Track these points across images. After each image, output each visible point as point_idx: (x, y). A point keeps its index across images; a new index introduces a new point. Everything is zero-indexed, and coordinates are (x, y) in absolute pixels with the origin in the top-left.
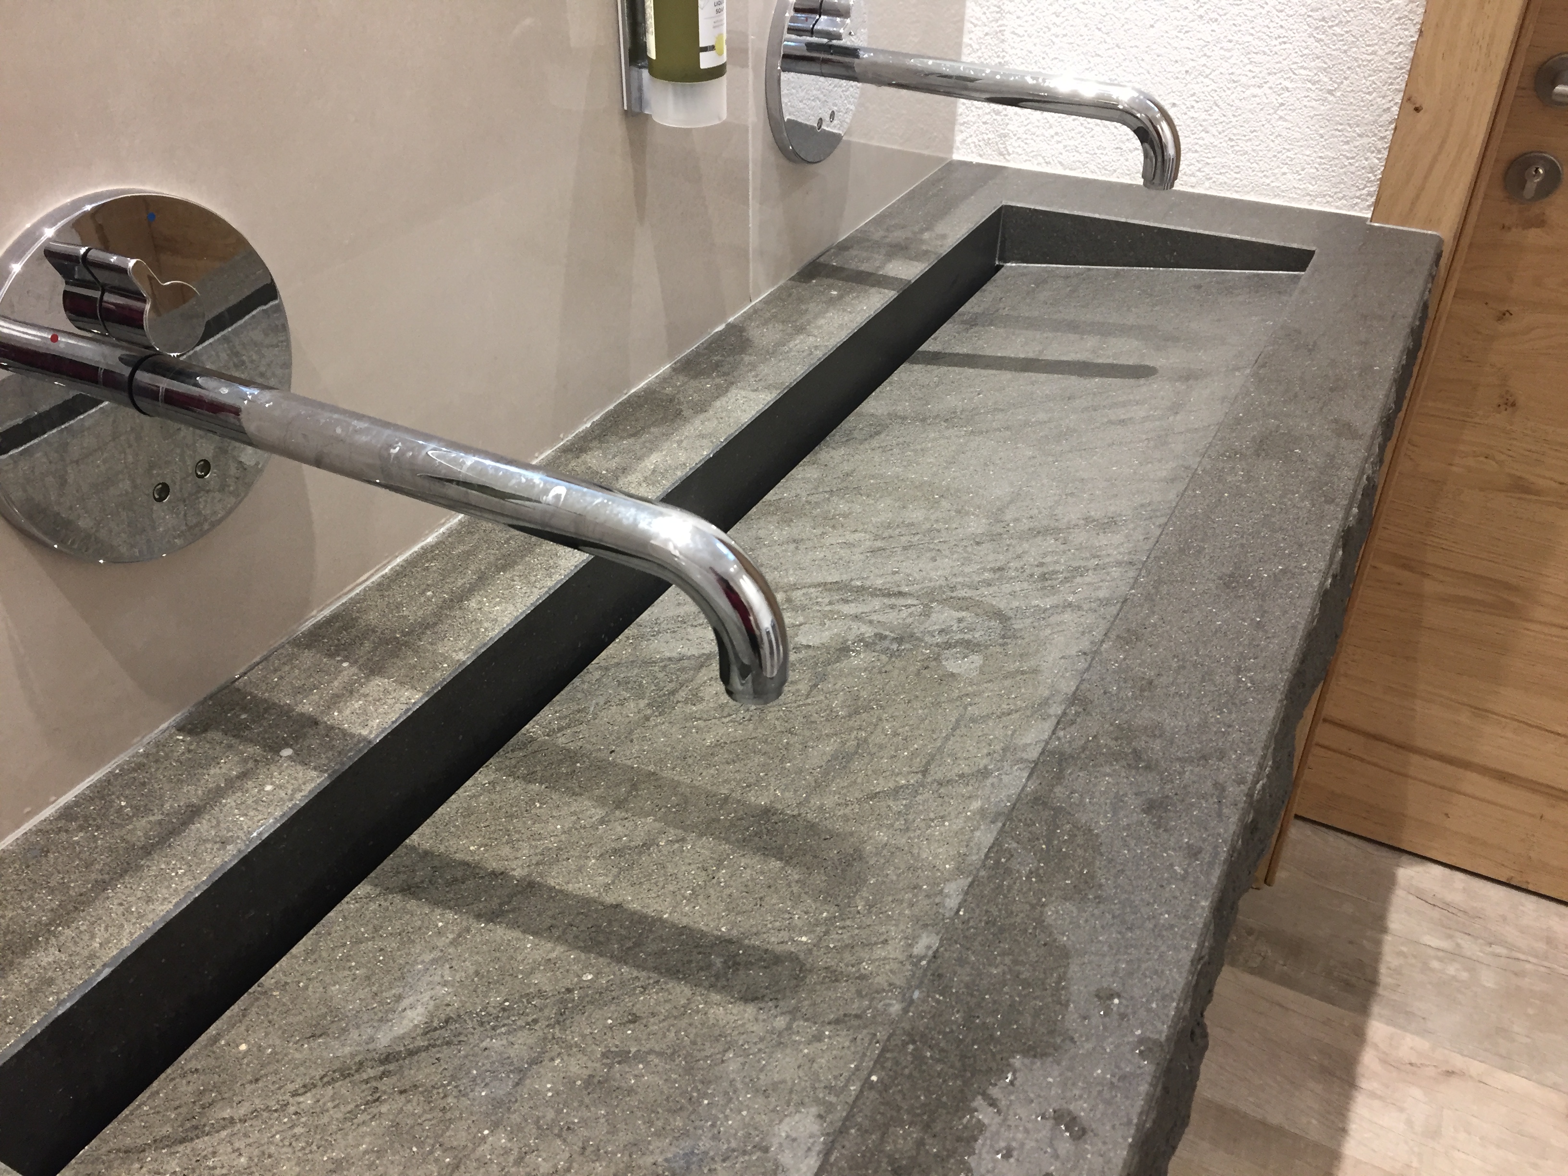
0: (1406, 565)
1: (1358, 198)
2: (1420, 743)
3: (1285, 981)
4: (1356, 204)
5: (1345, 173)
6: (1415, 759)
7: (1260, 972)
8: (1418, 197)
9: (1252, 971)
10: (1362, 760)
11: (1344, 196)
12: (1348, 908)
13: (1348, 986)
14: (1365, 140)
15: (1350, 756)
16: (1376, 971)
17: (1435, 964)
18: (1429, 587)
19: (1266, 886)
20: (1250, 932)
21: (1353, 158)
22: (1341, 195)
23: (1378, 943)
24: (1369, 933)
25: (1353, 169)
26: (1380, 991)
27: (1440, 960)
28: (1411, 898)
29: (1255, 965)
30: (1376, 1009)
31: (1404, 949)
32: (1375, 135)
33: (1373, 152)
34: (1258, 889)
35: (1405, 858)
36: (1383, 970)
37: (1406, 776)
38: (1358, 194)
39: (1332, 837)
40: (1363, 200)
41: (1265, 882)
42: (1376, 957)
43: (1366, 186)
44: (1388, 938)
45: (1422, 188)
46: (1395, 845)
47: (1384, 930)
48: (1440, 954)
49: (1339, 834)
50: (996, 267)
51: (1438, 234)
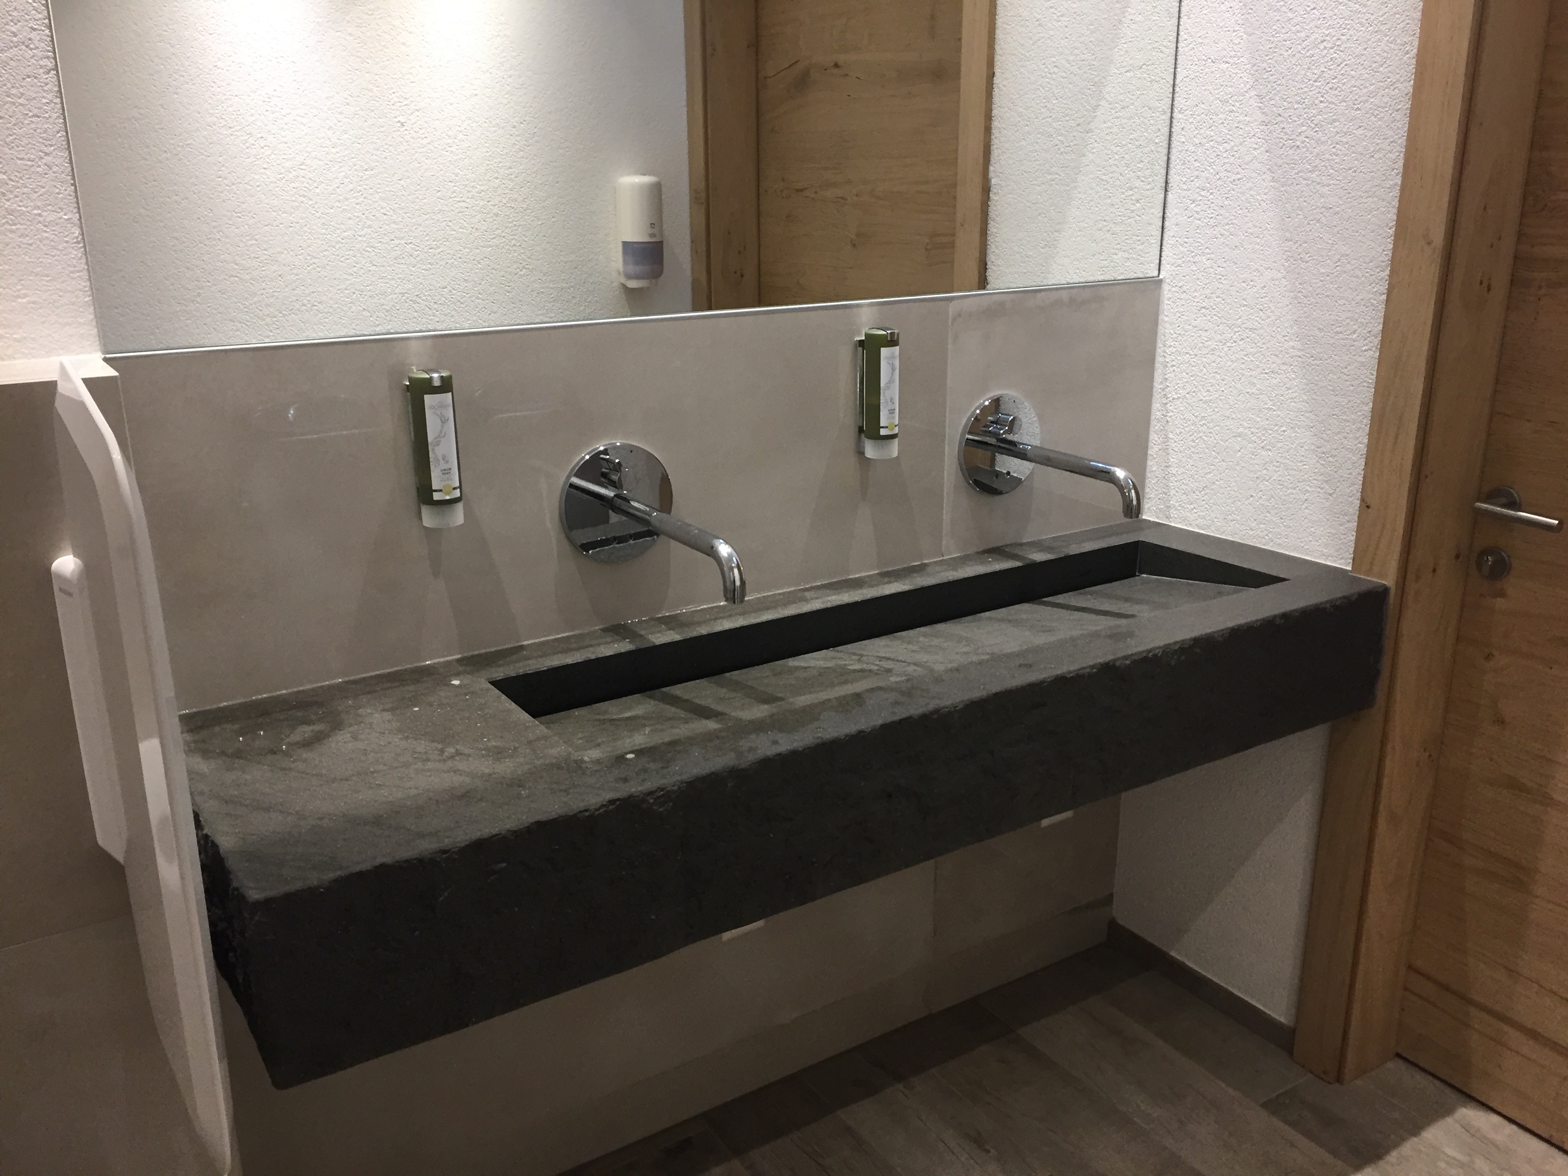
0: (1450, 840)
2: (1476, 996)
6: (1473, 1011)
8: (1373, 560)
12: (1397, 1116)
13: (1356, 1151)
18: (1469, 861)
19: (1334, 1083)
20: (1303, 1102)
24: (1401, 1133)
28: (1457, 1126)
31: (1423, 1149)
34: (1330, 1083)
35: (1472, 1104)
37: (1468, 1026)
41: (1338, 1080)
45: (1375, 554)
48: (1452, 1161)
50: (1134, 575)
51: (1386, 583)
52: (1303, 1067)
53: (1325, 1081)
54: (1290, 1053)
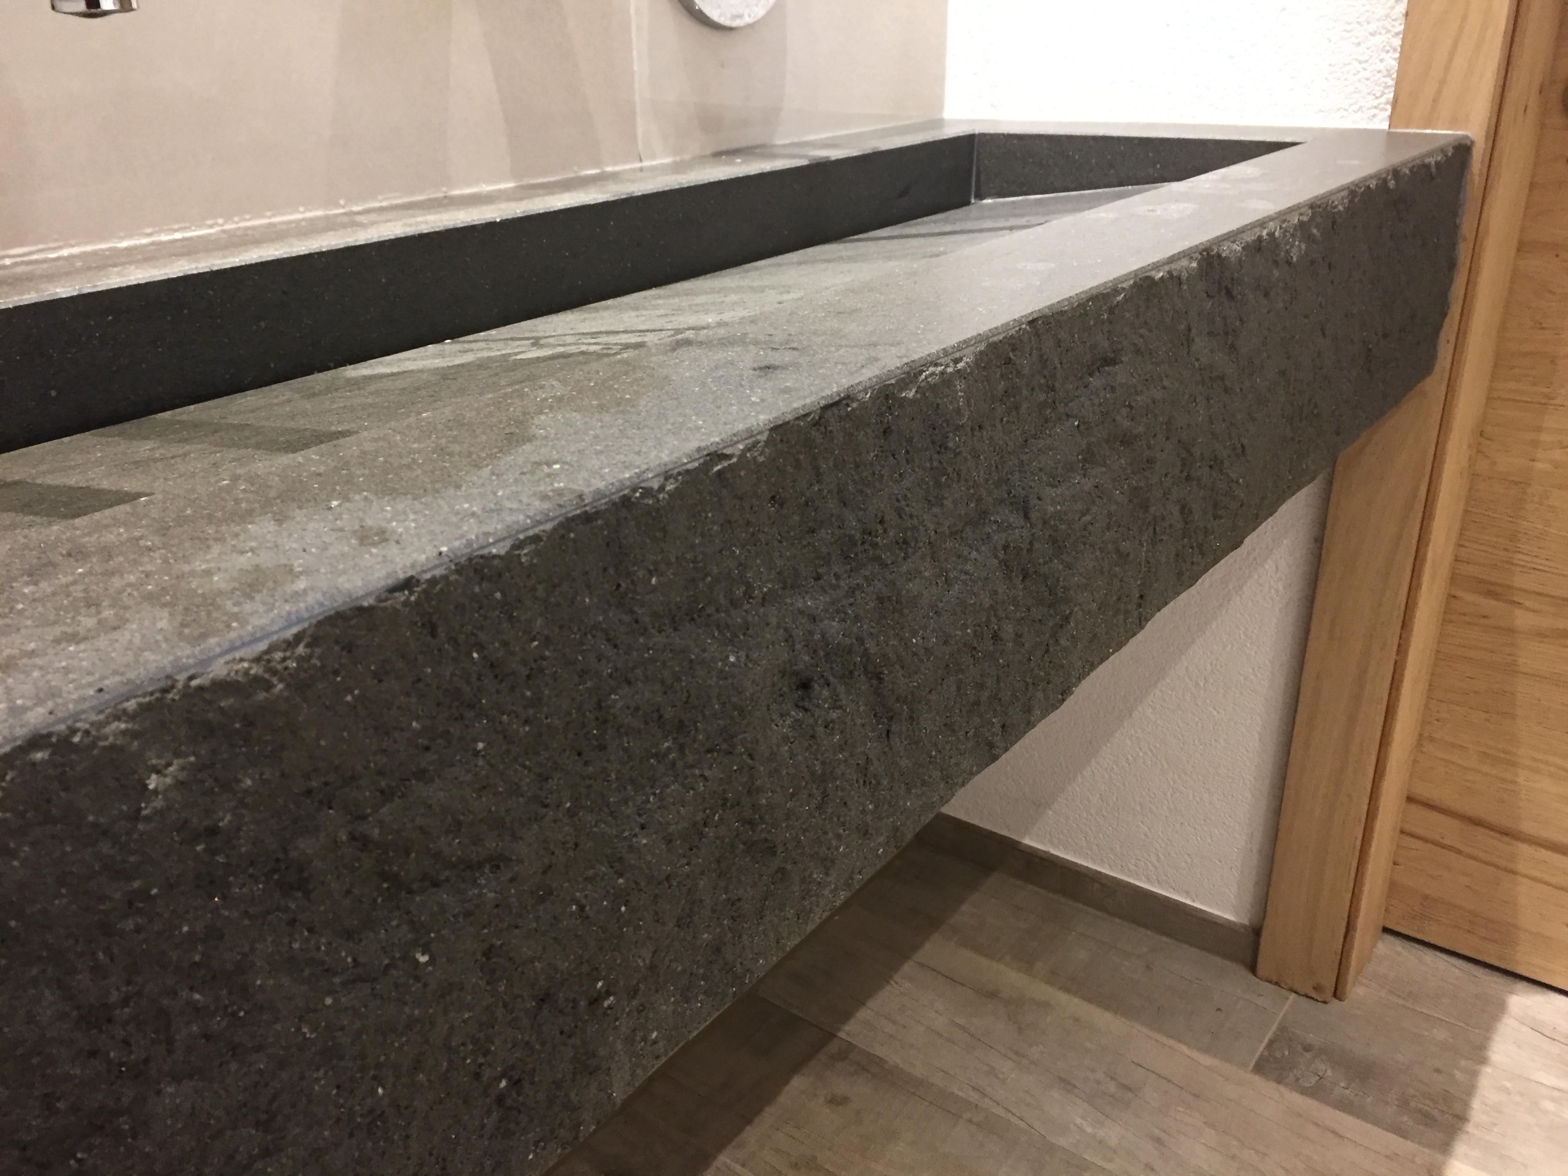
0: (1492, 592)
1: (1376, 107)
2: (1528, 827)
3: (1345, 1106)
4: (1374, 116)
5: (1359, 81)
6: (1524, 849)
7: (1317, 1092)
8: (1439, 92)
9: (1305, 1092)
10: (1459, 852)
11: (1361, 108)
12: (1440, 1034)
13: (1427, 1119)
14: (1378, 39)
15: (1444, 847)
16: (1466, 1105)
17: (1549, 1105)
18: (1523, 619)
19: (1336, 1001)
20: (1308, 1048)
21: (1366, 61)
22: (1356, 107)
23: (1474, 1075)
24: (1463, 1063)
25: (1366, 74)
26: (1470, 1128)
27: (1554, 1100)
28: (1525, 1029)
29: (1307, 1085)
30: (1461, 1148)
31: (1508, 1085)
32: (1388, 31)
33: (1388, 52)
34: (1325, 1002)
35: (1521, 985)
36: (1476, 1104)
37: (1514, 873)
38: (1376, 103)
39: (1429, 956)
40: (1381, 110)
41: (1335, 995)
42: (1470, 1090)
43: (1383, 94)
44: (1487, 1070)
45: (1443, 82)
46: (1509, 968)
47: (1483, 1060)
48: (1556, 1094)
49: (1438, 954)
50: (968, 203)
51: (1469, 134)
52: (1277, 984)
53: (1317, 1000)
54: (1253, 968)
